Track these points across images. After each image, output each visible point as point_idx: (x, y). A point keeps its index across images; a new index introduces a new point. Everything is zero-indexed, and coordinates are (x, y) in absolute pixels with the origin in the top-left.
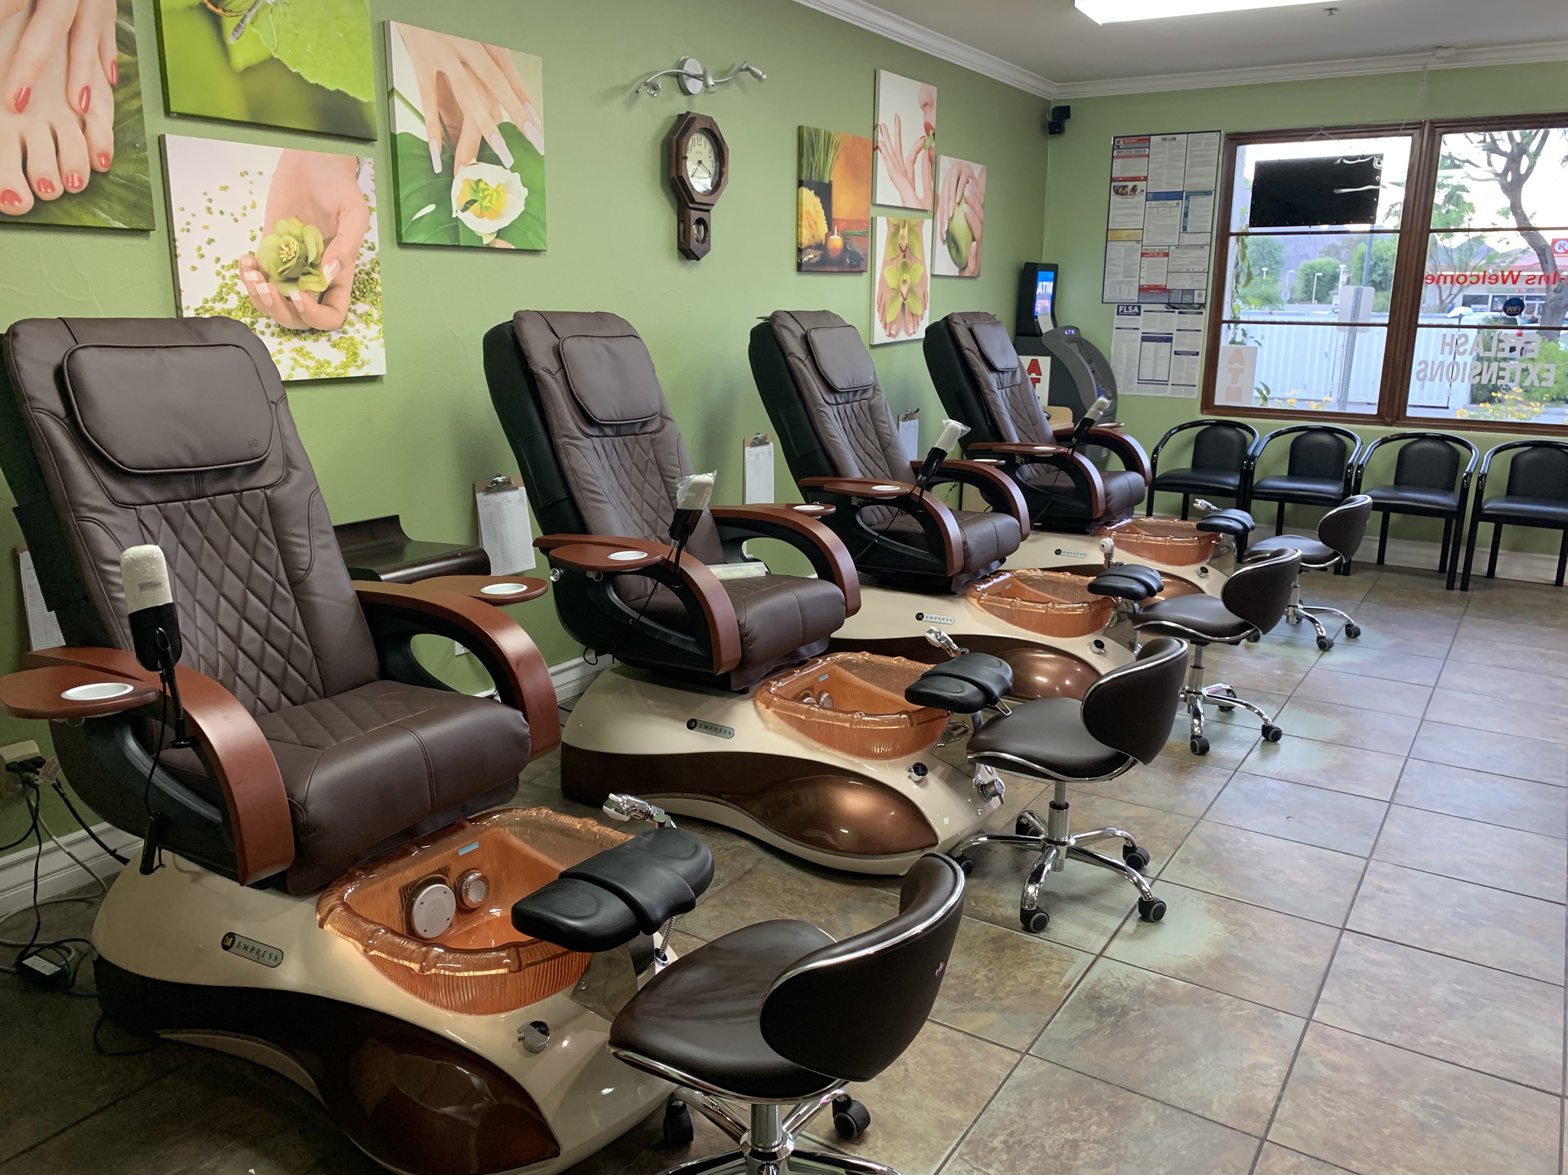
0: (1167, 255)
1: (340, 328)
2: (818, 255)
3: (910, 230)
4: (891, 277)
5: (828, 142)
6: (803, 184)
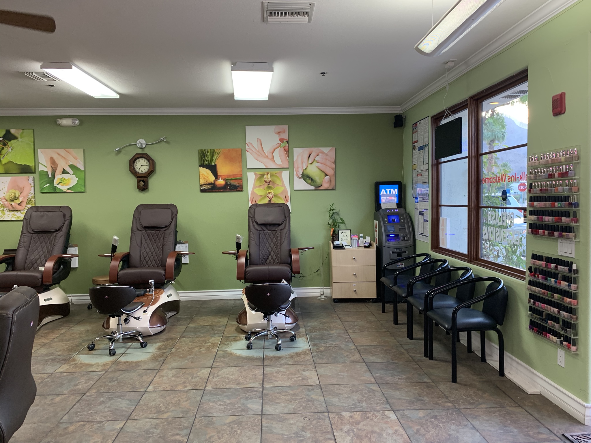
0: (421, 175)
1: (23, 210)
2: (210, 187)
3: (272, 175)
4: (260, 192)
5: (213, 153)
6: (200, 166)
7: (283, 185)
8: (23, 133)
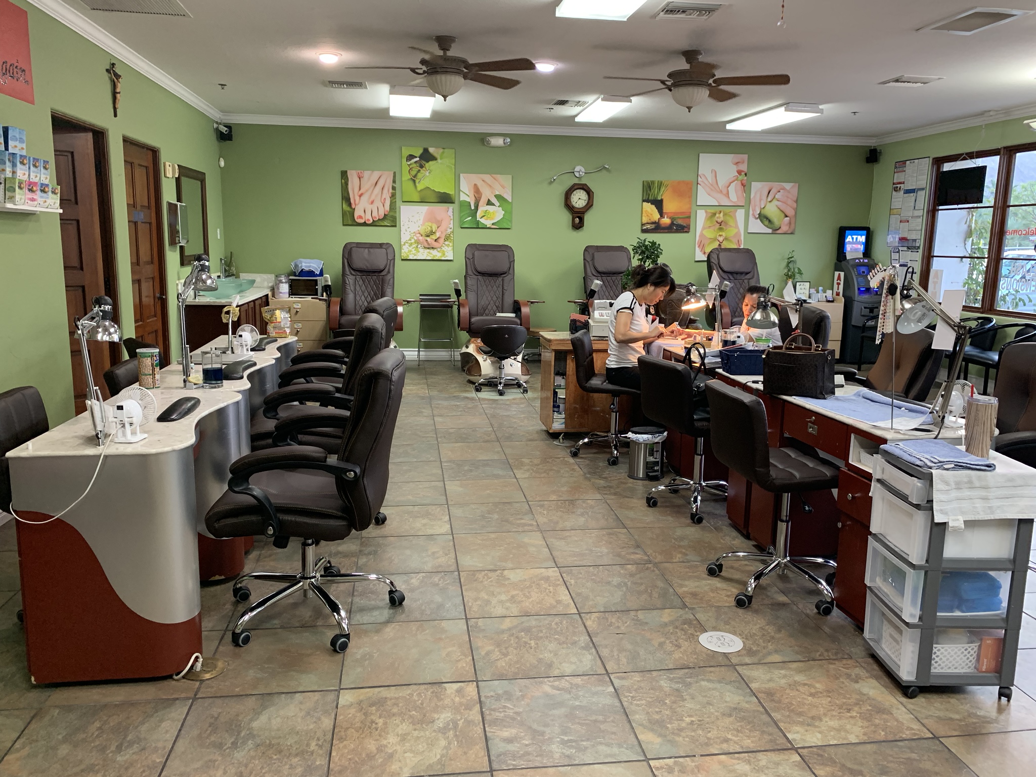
0: (908, 221)
1: (440, 248)
2: (653, 226)
3: (725, 215)
4: (709, 234)
5: (660, 184)
7: (737, 227)
8: (443, 152)
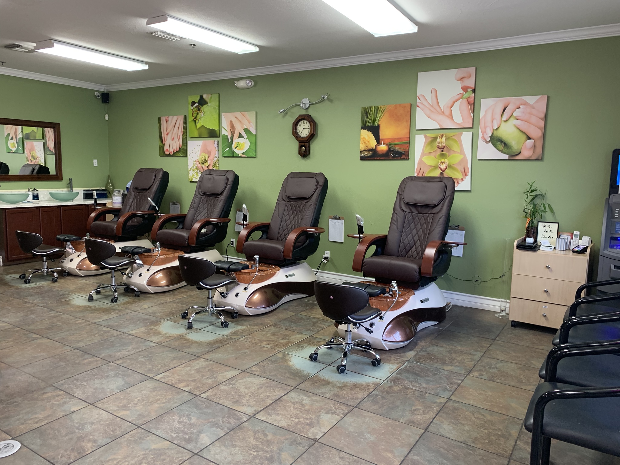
6: (362, 128)
